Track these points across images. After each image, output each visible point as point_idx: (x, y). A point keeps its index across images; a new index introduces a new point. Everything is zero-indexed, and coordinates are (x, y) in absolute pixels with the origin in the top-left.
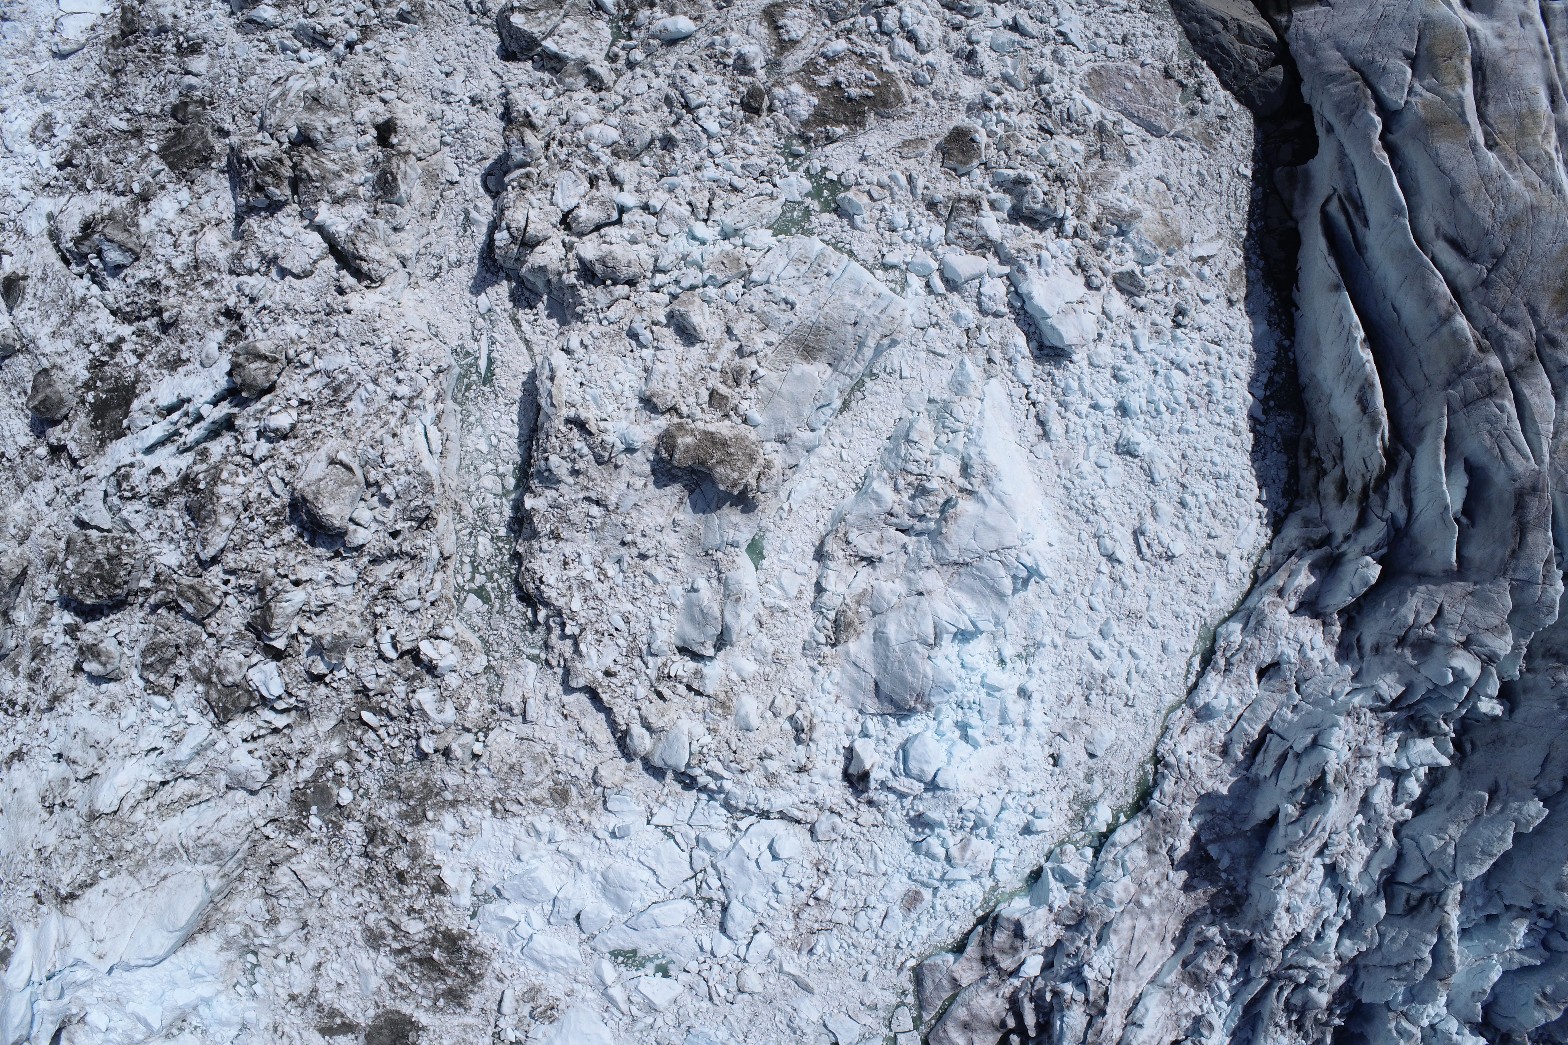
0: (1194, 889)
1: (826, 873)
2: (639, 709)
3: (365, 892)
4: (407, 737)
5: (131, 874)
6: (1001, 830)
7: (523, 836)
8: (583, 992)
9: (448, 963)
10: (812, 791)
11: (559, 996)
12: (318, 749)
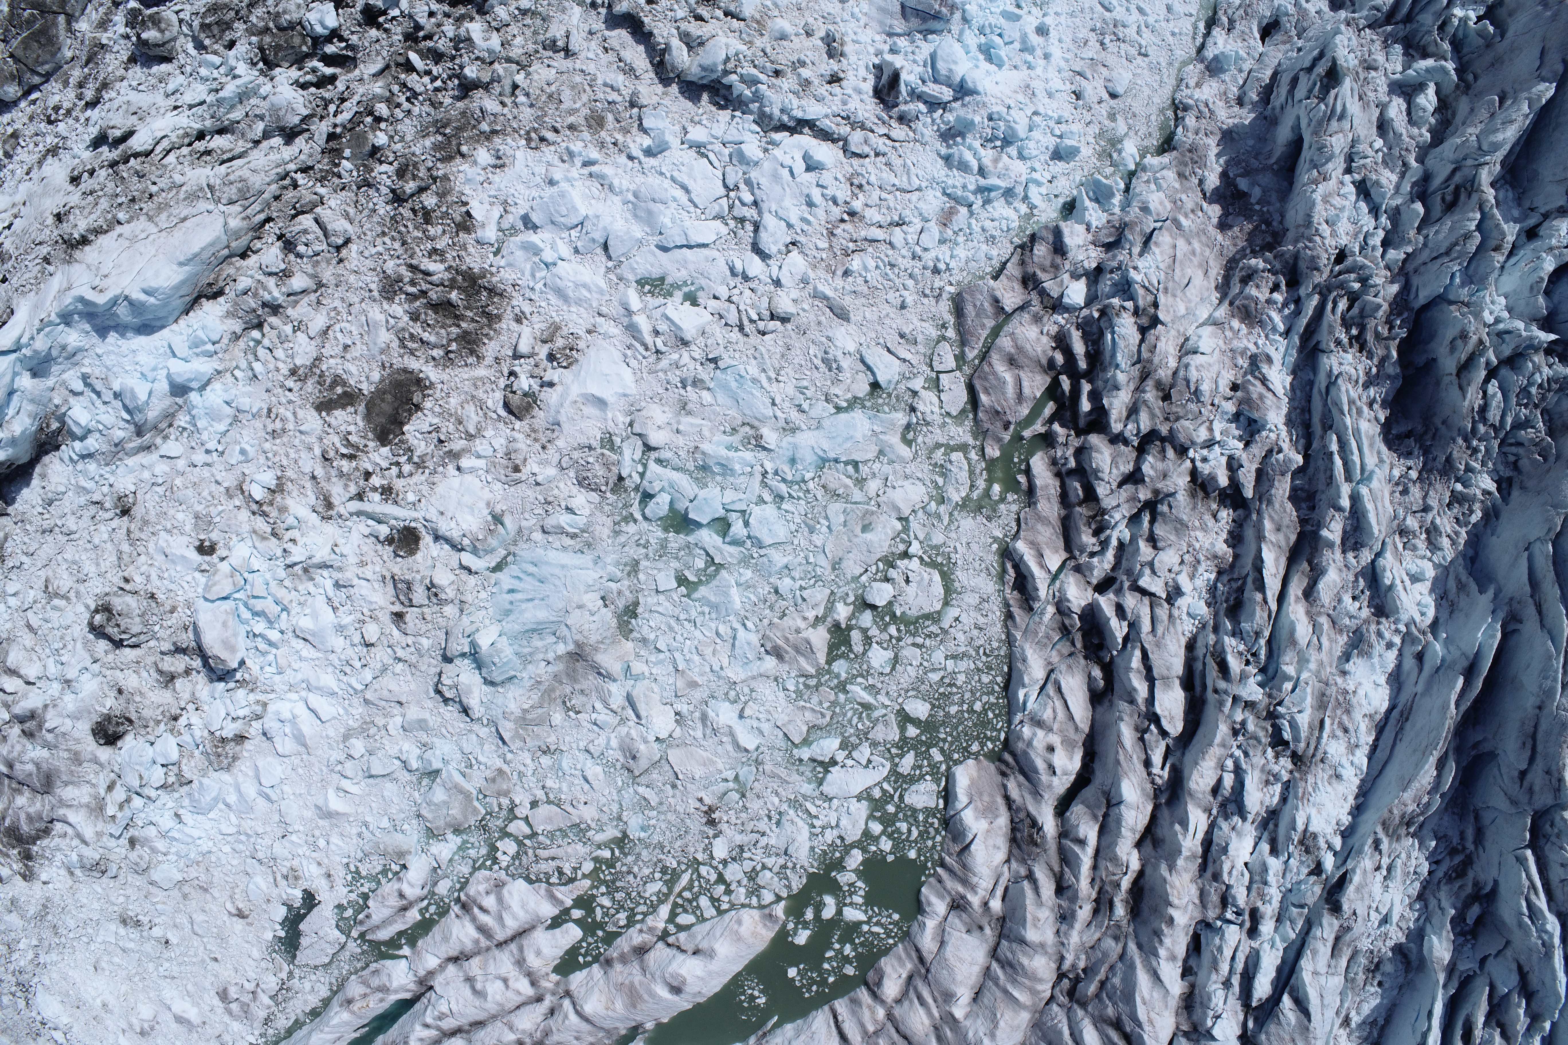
0: (1230, 227)
1: (860, 187)
2: (678, 28)
3: (387, 240)
4: (450, 78)
5: (150, 219)
6: (1031, 149)
7: (556, 161)
8: (605, 327)
9: (466, 308)
10: (844, 103)
11: (582, 333)
12: (361, 90)
